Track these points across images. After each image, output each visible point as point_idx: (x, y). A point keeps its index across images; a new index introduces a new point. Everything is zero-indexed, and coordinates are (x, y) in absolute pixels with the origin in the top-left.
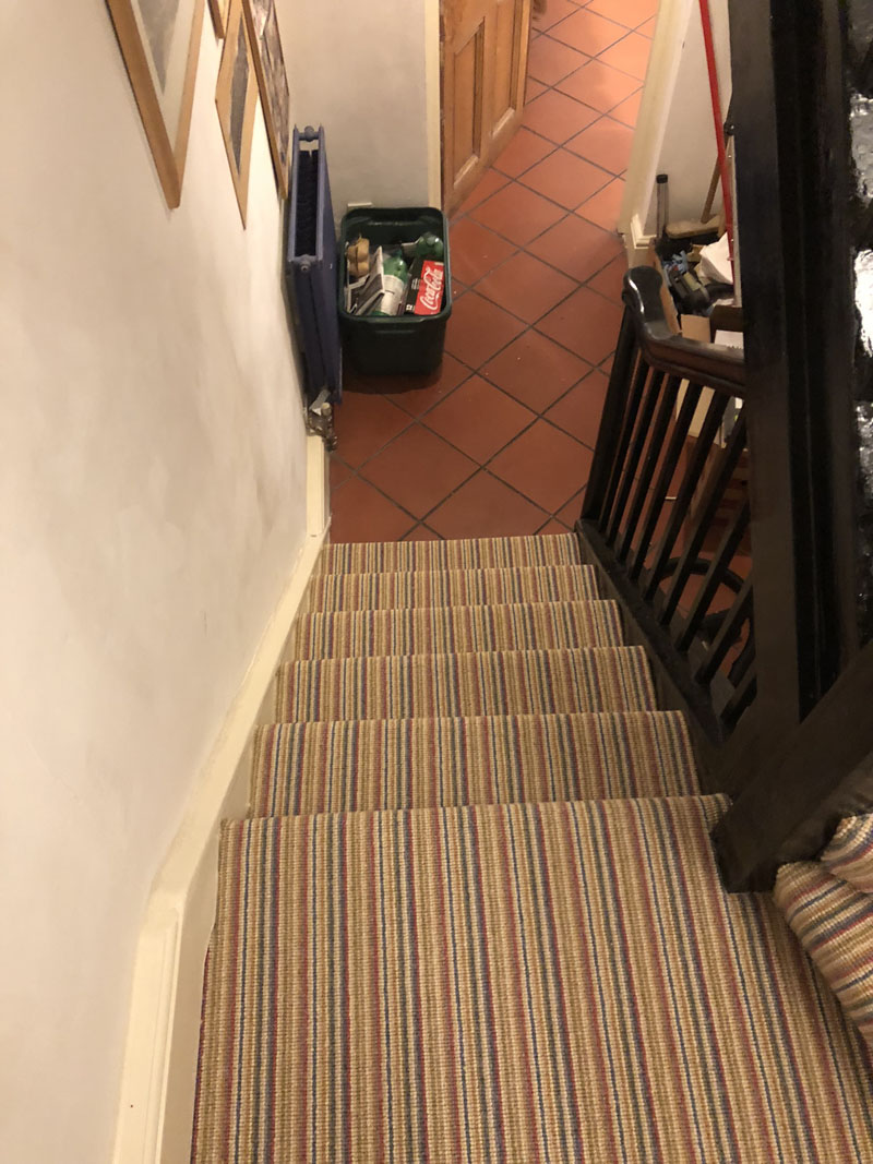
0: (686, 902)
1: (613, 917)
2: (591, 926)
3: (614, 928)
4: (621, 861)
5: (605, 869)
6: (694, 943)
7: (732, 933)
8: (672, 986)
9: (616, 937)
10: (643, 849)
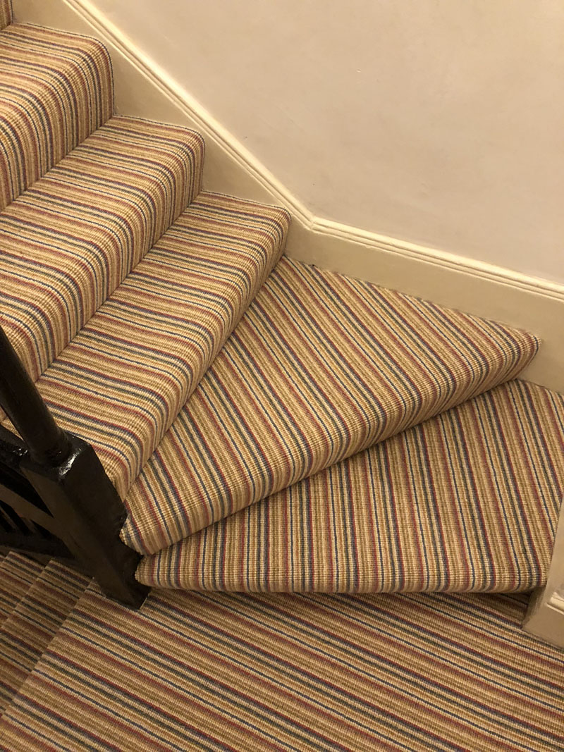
0: (127, 637)
1: (106, 688)
2: (100, 705)
3: (110, 691)
4: (82, 661)
5: (80, 674)
6: (148, 648)
7: (158, 622)
8: (158, 677)
9: (115, 694)
10: (86, 642)
